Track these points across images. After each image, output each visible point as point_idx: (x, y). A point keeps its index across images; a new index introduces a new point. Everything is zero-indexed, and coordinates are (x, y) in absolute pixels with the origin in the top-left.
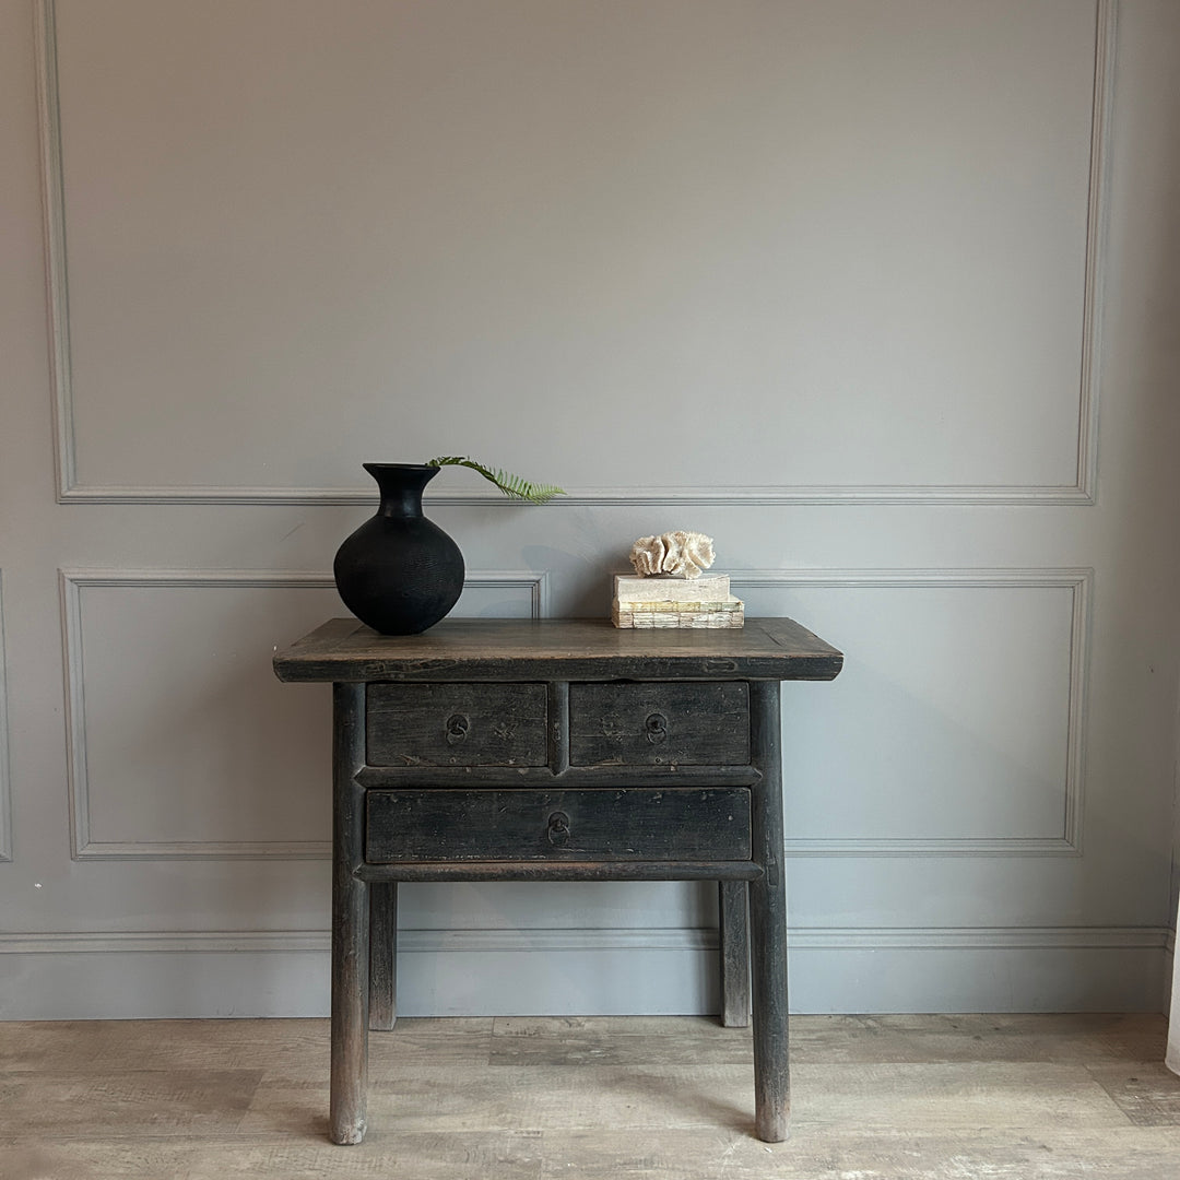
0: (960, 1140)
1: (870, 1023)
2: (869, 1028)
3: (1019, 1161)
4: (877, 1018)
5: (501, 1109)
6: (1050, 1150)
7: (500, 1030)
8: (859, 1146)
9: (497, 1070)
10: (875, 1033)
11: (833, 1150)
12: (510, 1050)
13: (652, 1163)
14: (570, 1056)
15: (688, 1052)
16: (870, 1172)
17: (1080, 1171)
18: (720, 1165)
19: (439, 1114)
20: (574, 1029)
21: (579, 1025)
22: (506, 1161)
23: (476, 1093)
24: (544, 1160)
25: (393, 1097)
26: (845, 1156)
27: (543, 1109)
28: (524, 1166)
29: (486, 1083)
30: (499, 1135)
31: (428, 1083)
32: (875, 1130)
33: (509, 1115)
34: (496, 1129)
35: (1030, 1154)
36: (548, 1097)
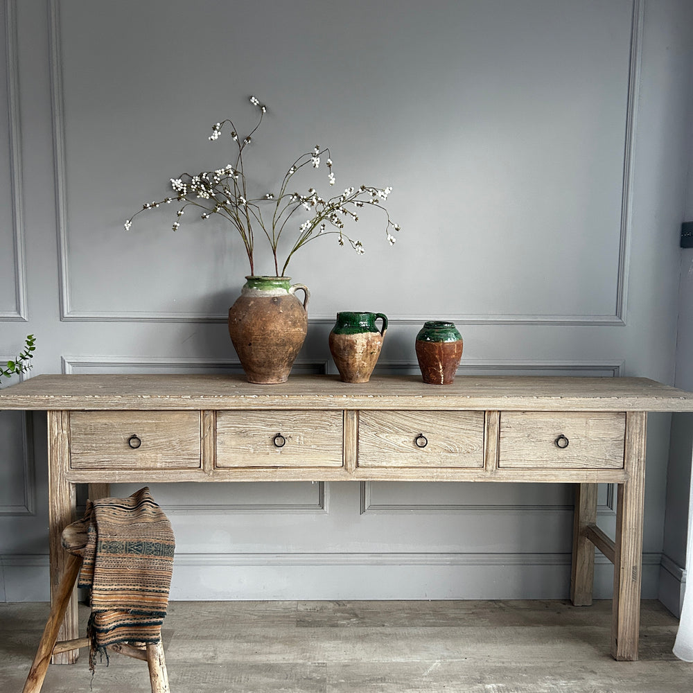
0: (548, 668)
1: (501, 604)
2: (501, 607)
3: (579, 679)
4: (505, 602)
5: (303, 651)
6: (596, 673)
7: (301, 608)
8: (494, 671)
9: (300, 629)
10: (504, 610)
11: (481, 673)
12: (307, 619)
13: (385, 679)
14: (339, 622)
15: (403, 620)
16: (500, 685)
17: (612, 685)
18: (421, 681)
19: (270, 653)
20: (341, 607)
21: (344, 605)
22: (307, 678)
23: (289, 641)
24: (327, 679)
25: (246, 644)
26: (487, 677)
27: (326, 651)
28: (318, 681)
29: (295, 637)
30: (303, 665)
31: (264, 637)
32: (503, 663)
33: (308, 654)
34: (301, 661)
35: (585, 675)
36: (327, 645)
